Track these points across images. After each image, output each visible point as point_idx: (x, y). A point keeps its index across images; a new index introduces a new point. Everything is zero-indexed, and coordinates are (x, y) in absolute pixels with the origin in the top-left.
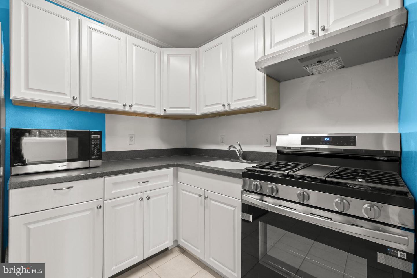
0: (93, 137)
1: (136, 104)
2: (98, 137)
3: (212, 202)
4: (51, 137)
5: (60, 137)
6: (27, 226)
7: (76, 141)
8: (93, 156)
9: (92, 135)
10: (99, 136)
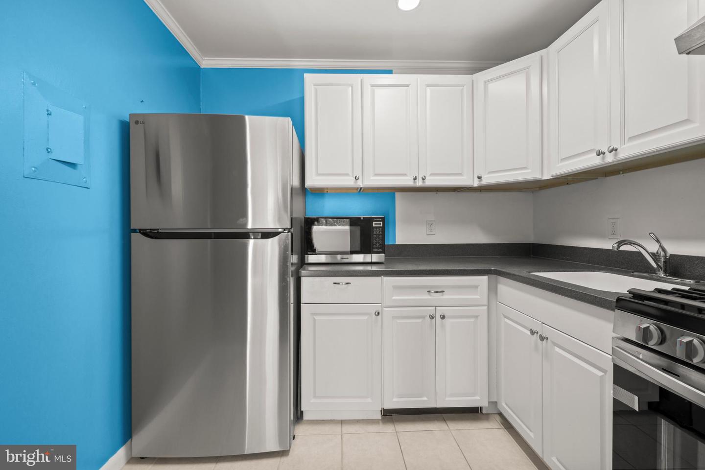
0: (375, 224)
1: (432, 175)
2: (380, 224)
3: (557, 349)
4: (335, 225)
5: (343, 226)
6: (314, 316)
7: (357, 230)
8: (376, 248)
9: (374, 223)
10: (382, 222)
